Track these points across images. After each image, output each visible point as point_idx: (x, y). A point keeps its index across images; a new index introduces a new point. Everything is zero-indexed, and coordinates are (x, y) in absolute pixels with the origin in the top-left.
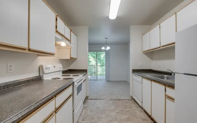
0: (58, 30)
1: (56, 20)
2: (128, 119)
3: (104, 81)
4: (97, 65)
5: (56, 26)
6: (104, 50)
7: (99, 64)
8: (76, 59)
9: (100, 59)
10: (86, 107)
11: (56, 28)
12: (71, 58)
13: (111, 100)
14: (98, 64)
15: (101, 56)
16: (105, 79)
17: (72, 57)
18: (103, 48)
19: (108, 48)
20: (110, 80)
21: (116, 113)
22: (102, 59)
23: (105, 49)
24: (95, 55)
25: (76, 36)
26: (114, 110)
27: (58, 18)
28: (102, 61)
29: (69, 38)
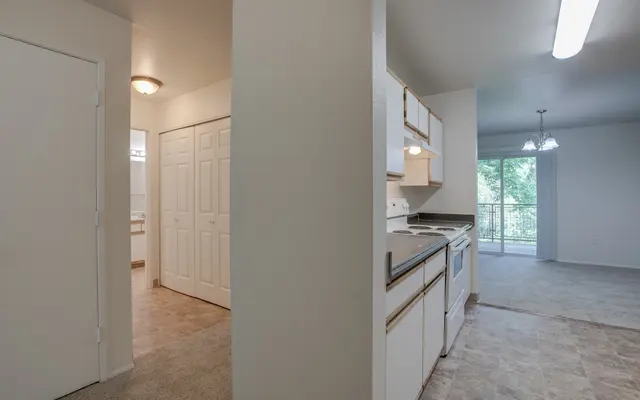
0: (408, 119)
1: (405, 98)
2: (632, 382)
3: (533, 262)
4: (502, 204)
5: (405, 113)
6: (533, 151)
7: (509, 200)
8: (441, 184)
9: (512, 182)
10: (471, 321)
11: (405, 116)
12: (430, 182)
13: (564, 320)
14: (506, 201)
15: (518, 170)
16: (535, 254)
17: (433, 179)
18: (529, 146)
19: (550, 144)
20: (559, 260)
21: (582, 356)
22: (522, 180)
23: (538, 147)
24: (491, 168)
25: (441, 120)
26: (572, 349)
27: (408, 92)
28: (523, 186)
29: (426, 133)
